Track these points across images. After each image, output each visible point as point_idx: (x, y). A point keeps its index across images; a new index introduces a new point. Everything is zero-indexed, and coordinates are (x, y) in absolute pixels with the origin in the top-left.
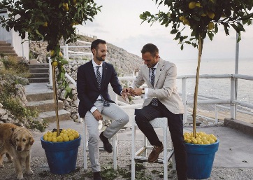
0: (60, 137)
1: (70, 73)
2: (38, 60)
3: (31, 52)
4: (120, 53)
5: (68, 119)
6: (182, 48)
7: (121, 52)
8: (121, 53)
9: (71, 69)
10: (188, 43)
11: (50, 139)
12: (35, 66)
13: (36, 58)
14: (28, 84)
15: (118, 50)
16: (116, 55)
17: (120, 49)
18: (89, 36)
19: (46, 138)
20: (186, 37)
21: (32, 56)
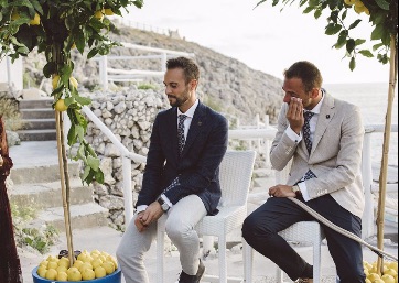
0: (74, 269)
1: (109, 121)
2: (44, 90)
3: (27, 70)
4: (232, 70)
5: (102, 225)
6: (352, 65)
7: (234, 66)
8: (235, 69)
9: (112, 111)
10: (366, 53)
11: (52, 274)
12: (32, 104)
13: (38, 83)
14: (17, 144)
15: (227, 62)
16: (220, 74)
17: (232, 61)
18: (160, 32)
19: (44, 272)
20: (360, 42)
21: (29, 80)
